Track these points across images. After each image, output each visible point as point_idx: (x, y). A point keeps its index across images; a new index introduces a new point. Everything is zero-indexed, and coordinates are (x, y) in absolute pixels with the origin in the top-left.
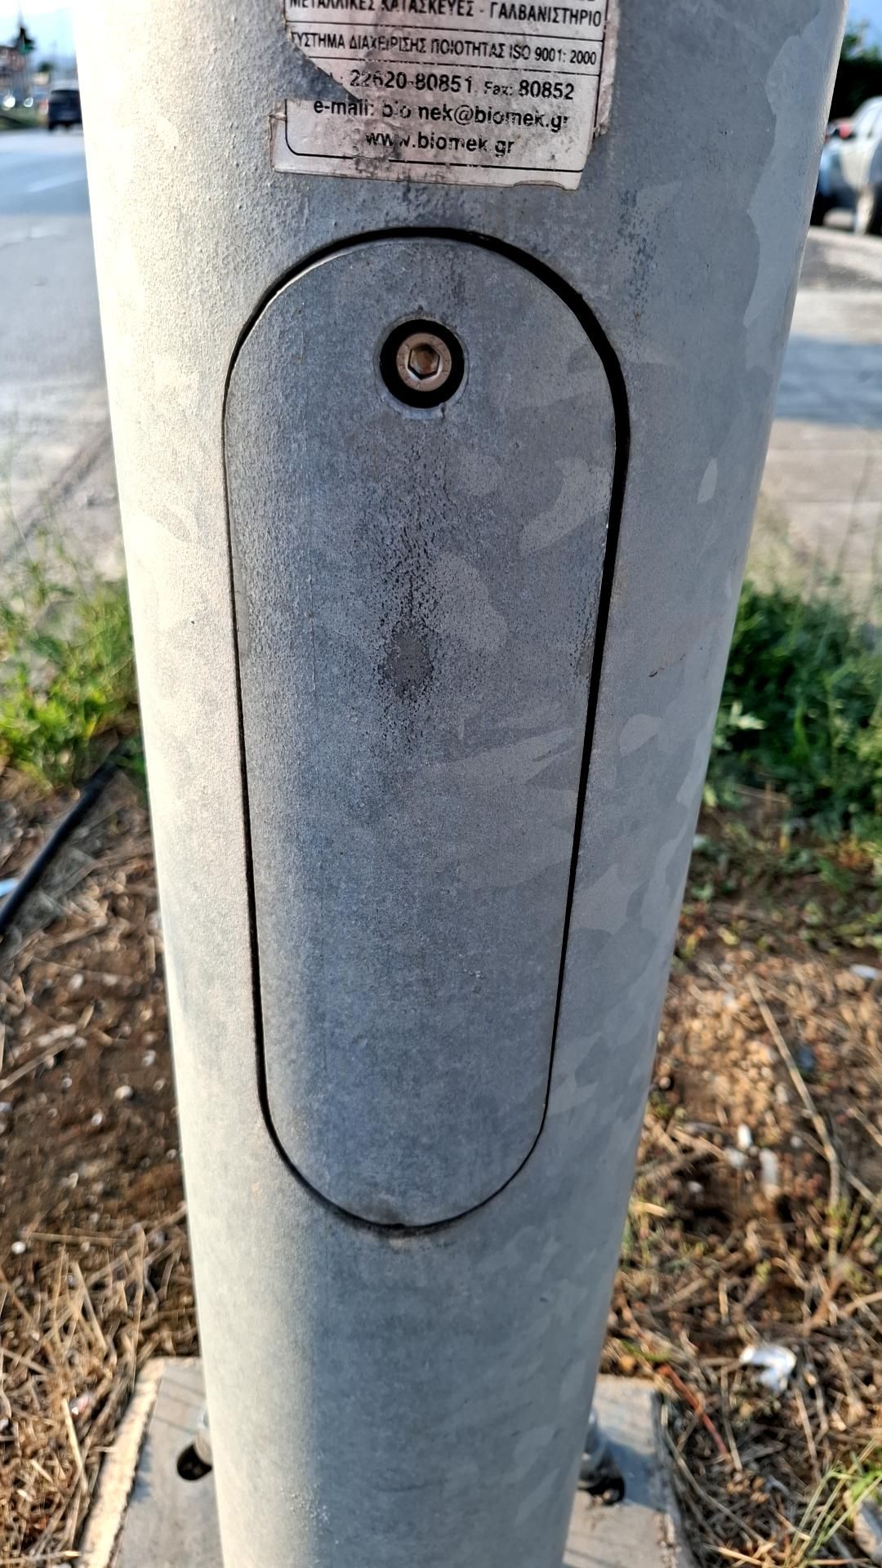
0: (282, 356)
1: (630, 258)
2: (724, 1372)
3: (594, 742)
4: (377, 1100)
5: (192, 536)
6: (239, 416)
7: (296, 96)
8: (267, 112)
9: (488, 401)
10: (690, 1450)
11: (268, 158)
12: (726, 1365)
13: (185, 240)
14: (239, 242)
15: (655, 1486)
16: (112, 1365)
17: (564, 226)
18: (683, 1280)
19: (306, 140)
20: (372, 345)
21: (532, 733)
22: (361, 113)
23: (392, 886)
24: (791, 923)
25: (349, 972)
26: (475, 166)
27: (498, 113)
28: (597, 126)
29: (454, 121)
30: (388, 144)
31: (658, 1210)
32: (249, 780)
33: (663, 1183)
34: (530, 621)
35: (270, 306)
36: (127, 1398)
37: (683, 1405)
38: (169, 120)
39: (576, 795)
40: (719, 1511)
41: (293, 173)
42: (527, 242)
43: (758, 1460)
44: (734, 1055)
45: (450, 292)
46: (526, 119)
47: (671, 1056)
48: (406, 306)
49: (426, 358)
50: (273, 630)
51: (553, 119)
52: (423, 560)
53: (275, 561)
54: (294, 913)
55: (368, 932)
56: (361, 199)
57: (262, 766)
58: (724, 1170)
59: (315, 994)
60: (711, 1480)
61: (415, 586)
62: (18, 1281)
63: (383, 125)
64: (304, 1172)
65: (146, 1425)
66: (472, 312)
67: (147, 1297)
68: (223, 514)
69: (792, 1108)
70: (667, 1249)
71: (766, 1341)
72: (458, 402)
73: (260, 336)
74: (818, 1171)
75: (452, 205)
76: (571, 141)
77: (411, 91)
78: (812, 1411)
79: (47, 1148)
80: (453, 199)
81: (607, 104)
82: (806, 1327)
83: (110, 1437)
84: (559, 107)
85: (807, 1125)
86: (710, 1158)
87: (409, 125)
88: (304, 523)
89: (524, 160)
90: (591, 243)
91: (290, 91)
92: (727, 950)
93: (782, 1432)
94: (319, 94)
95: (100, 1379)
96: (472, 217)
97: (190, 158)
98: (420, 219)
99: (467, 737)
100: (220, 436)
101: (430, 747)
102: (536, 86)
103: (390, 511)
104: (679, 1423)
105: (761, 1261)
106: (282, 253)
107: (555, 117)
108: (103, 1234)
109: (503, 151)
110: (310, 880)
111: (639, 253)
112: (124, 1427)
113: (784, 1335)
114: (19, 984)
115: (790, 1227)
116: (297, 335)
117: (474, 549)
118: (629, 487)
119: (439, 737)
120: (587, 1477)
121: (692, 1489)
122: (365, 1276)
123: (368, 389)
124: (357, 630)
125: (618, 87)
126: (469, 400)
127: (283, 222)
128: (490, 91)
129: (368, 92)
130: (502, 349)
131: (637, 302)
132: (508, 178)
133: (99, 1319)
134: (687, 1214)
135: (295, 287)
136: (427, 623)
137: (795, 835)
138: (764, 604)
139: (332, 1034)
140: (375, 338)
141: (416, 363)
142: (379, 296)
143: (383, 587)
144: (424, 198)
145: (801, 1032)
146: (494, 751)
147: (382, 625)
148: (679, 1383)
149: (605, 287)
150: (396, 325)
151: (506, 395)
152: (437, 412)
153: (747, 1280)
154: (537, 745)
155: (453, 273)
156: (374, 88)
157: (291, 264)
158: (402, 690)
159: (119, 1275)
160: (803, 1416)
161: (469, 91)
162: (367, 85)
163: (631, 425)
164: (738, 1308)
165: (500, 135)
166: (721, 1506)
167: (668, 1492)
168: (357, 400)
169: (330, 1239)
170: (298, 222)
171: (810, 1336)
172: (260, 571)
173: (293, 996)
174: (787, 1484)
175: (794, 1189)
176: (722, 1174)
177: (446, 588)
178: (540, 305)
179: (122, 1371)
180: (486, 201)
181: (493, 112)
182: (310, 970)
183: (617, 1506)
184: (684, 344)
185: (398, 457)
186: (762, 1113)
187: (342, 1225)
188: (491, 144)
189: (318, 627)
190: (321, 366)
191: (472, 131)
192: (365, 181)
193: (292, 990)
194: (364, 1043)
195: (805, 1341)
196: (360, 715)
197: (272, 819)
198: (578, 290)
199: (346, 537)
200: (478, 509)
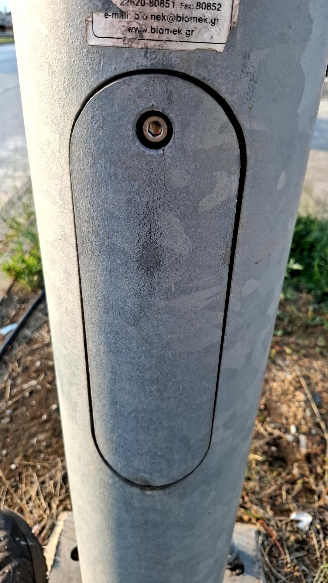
0: (93, 127)
1: (247, 83)
2: (284, 523)
3: (231, 291)
4: (139, 437)
5: (58, 204)
6: (75, 153)
7: (96, 11)
8: (84, 18)
9: (183, 146)
10: (270, 554)
11: (85, 39)
12: (285, 520)
13: (52, 76)
14: (73, 77)
15: (256, 568)
16: (47, 514)
17: (217, 68)
18: (268, 485)
19: (101, 30)
20: (132, 122)
21: (203, 288)
22: (125, 18)
23: (144, 351)
24: (312, 345)
25: (127, 386)
26: (177, 41)
27: (187, 17)
28: (232, 23)
29: (167, 21)
30: (137, 32)
31: (259, 458)
32: (84, 306)
33: (261, 447)
34: (202, 242)
35: (87, 105)
36: (53, 527)
37: (268, 536)
38: (44, 23)
39: (223, 314)
40: (281, 579)
41: (96, 46)
42: (200, 75)
43: (297, 558)
44: (290, 397)
45: (166, 98)
46: (200, 20)
47: (265, 397)
48: (146, 104)
49: (157, 127)
50: (92, 244)
51: (212, 20)
52: (155, 216)
53: (92, 215)
54: (104, 361)
55: (134, 369)
56: (126, 57)
57: (89, 300)
58: (285, 442)
59: (113, 394)
60: (278, 566)
61: (152, 226)
62: (13, 480)
63: (135, 23)
64: (110, 463)
65: (59, 538)
66: (176, 107)
67: (61, 488)
68: (70, 194)
69: (312, 418)
70: (262, 473)
71: (301, 510)
72: (170, 147)
73: (84, 118)
74: (322, 443)
75: (166, 59)
76: (220, 30)
77: (147, 8)
78: (318, 539)
79: (25, 428)
80: (166, 56)
81: (236, 13)
82: (316, 505)
83: (46, 542)
84: (215, 15)
85: (318, 425)
86: (280, 438)
87: (147, 23)
88: (104, 199)
89: (198, 38)
90: (230, 76)
91: (94, 9)
92: (287, 355)
93: (307, 547)
94: (107, 9)
95: (43, 519)
96: (176, 64)
97: (53, 40)
98: (152, 65)
99: (175, 290)
100: (68, 161)
101: (159, 294)
102: (204, 5)
103: (140, 194)
104: (266, 543)
105: (299, 479)
106: (92, 81)
107: (213, 19)
108: (46, 462)
109: (189, 35)
110: (110, 348)
111: (251, 81)
112: (51, 538)
113: (307, 509)
114: (16, 364)
115: (311, 465)
116: (99, 117)
117: (178, 211)
118: (246, 184)
119: (163, 290)
120: (230, 564)
121: (271, 570)
122: (136, 504)
123: (130, 141)
124: (127, 245)
125: (242, 5)
126: (175, 146)
127: (93, 67)
128: (183, 7)
129: (128, 8)
130: (189, 123)
131: (250, 102)
132: (192, 47)
133: (43, 495)
134: (270, 459)
135: (98, 96)
136: (158, 242)
137: (315, 311)
138: (303, 221)
139: (120, 410)
140: (133, 119)
141: (152, 129)
142: (135, 100)
143: (138, 227)
144: (154, 56)
145: (316, 388)
146: (187, 296)
147: (138, 243)
148: (266, 527)
149: (236, 96)
150: (142, 113)
151: (191, 144)
152: (161, 151)
153: (293, 486)
154: (206, 293)
155: (167, 89)
156: (131, 7)
157: (96, 86)
158: (147, 270)
159: (51, 478)
160: (315, 541)
161: (174, 7)
162: (128, 5)
163: (247, 157)
164: (290, 497)
165: (188, 27)
166: (282, 577)
167: (261, 570)
168: (125, 146)
169: (121, 490)
170: (98, 67)
171: (318, 509)
172: (86, 219)
173: (104, 394)
174: (308, 568)
175: (312, 450)
176: (284, 444)
177: (165, 227)
178: (207, 104)
179: (51, 516)
180: (181, 57)
181: (185, 16)
182: (111, 384)
183: (241, 576)
184: (271, 121)
185: (144, 171)
186: (300, 420)
187: (126, 485)
188: (184, 31)
189: (111, 243)
190: (110, 131)
191: (175, 25)
192: (128, 49)
193: (104, 392)
194: (133, 414)
195: (316, 511)
196: (129, 280)
197: (94, 322)
198: (223, 97)
199: (122, 205)
200: (179, 193)
